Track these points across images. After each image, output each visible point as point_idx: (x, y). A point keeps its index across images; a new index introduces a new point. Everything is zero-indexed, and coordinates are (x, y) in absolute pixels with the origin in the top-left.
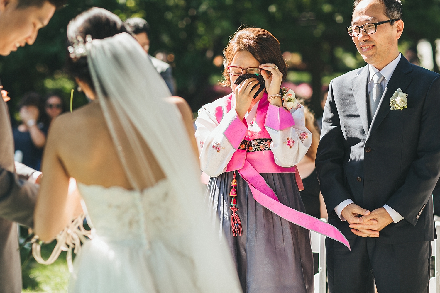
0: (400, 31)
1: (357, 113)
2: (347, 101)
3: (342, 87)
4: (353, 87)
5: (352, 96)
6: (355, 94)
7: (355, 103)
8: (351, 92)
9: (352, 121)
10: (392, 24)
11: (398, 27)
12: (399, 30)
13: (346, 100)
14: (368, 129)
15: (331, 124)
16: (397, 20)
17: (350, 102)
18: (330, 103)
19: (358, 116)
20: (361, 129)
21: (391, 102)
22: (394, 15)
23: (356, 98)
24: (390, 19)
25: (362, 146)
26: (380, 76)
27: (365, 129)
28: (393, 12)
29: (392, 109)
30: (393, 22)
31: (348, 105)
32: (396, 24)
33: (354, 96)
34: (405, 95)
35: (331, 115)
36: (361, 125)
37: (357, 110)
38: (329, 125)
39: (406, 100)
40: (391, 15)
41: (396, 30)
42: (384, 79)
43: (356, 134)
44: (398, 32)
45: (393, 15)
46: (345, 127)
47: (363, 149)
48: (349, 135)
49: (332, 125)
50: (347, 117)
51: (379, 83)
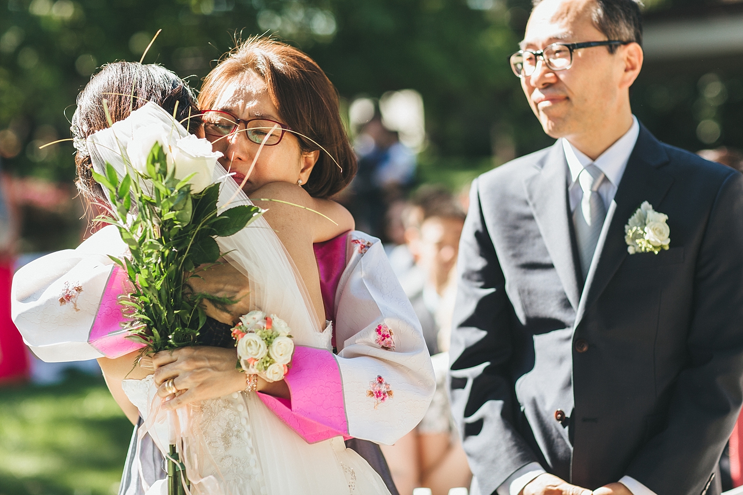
0: (633, 68)
1: (546, 260)
2: (520, 232)
3: (503, 198)
4: (531, 197)
5: (531, 218)
6: (538, 214)
7: (539, 236)
8: (527, 210)
9: (538, 278)
10: (612, 51)
11: (628, 60)
12: (629, 66)
13: (516, 228)
14: (577, 298)
15: (481, 284)
16: (626, 43)
17: (528, 232)
18: (477, 234)
19: (550, 266)
20: (561, 297)
21: (630, 234)
22: (618, 29)
23: (540, 224)
24: (608, 37)
25: (568, 339)
26: (595, 172)
27: (571, 296)
28: (617, 22)
29: (631, 250)
30: (616, 46)
31: (521, 240)
32: (623, 52)
33: (536, 218)
34: (664, 217)
35: (479, 263)
36: (559, 289)
37: (546, 253)
38: (477, 287)
39: (667, 230)
40: (611, 30)
41: (623, 65)
42: (606, 179)
43: (552, 309)
44: (626, 70)
45: (615, 30)
46: (521, 292)
47: (569, 344)
48: (532, 313)
49: (483, 287)
50: (523, 270)
51: (595, 189)
